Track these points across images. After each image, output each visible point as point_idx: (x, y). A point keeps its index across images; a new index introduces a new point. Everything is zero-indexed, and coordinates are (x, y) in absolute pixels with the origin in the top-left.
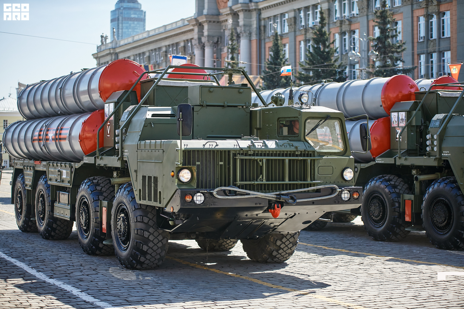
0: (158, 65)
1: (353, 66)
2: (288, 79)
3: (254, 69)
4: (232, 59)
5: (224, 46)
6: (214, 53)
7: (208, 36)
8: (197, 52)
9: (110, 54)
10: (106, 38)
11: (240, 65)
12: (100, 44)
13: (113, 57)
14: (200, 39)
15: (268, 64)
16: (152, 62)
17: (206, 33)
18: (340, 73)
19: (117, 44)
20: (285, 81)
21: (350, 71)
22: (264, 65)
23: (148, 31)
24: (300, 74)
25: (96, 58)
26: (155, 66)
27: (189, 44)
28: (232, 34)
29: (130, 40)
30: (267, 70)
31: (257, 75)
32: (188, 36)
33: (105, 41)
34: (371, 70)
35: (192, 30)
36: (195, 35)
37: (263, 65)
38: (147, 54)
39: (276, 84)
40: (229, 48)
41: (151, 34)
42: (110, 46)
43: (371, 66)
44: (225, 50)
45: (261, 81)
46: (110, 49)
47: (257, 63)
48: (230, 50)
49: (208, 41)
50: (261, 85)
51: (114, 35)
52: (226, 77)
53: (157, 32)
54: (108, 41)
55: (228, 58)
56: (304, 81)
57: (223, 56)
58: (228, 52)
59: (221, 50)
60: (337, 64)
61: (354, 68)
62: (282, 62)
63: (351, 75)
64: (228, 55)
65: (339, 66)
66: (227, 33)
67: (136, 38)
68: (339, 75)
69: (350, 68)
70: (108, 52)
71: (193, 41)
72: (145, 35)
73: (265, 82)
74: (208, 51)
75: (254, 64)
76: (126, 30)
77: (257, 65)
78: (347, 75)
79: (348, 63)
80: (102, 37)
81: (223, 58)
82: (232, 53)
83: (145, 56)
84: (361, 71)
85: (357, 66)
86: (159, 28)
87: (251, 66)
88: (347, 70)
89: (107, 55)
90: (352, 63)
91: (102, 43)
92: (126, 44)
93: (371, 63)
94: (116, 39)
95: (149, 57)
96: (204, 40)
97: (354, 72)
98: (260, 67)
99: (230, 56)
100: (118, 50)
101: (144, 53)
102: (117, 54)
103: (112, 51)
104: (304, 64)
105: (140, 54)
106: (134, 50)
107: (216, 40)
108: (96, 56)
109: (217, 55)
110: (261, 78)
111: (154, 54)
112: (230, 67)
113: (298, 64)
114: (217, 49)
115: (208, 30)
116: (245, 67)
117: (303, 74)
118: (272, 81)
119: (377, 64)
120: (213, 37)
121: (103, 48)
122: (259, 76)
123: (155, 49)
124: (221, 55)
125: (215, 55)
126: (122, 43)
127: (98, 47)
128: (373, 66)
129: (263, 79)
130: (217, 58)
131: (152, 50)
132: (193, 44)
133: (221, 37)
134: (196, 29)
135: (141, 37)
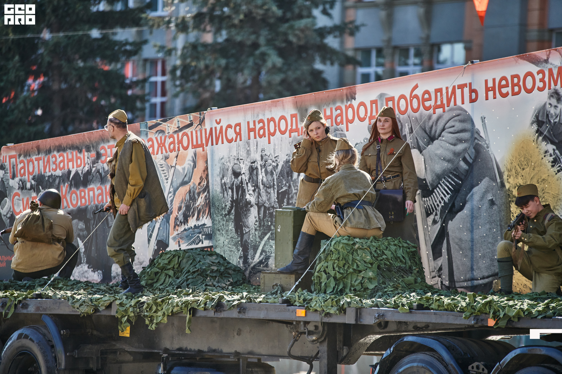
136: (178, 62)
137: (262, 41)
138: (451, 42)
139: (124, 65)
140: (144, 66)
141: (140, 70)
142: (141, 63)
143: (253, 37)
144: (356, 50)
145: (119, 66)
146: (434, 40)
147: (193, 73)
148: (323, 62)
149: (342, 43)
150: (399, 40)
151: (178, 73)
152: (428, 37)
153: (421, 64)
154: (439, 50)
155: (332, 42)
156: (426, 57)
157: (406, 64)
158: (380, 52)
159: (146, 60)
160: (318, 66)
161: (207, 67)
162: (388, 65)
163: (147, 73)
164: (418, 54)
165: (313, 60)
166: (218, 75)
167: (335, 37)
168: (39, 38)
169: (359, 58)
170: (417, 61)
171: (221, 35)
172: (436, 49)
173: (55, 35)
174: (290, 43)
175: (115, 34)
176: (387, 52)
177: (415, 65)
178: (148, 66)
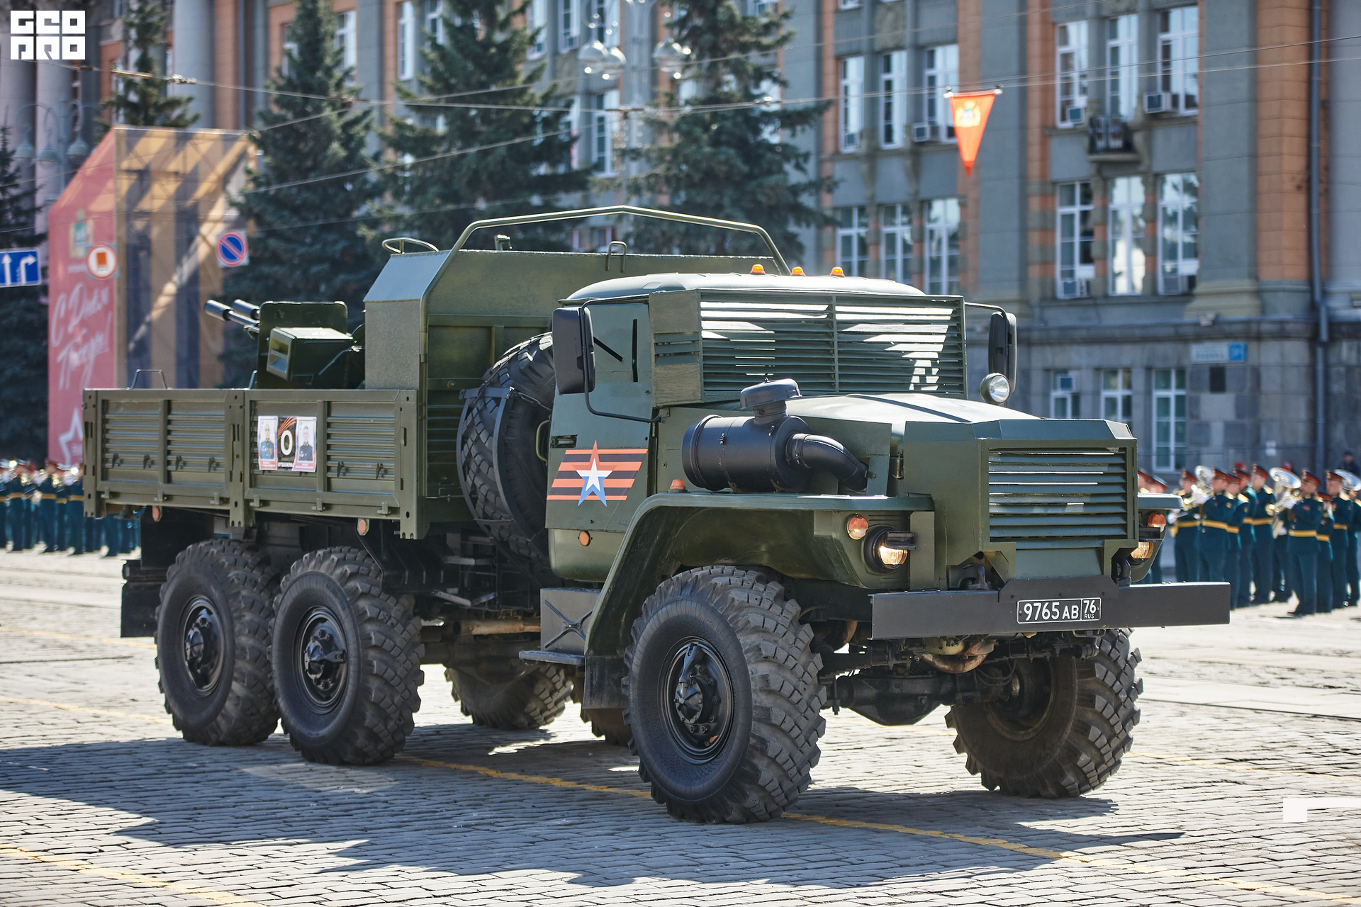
1: (595, 97)
2: (353, 145)
3: (227, 107)
4: (144, 64)
5: (112, 16)
11: (174, 91)
15: (279, 88)
18: (549, 123)
20: (343, 153)
21: (587, 118)
22: (265, 90)
24: (400, 126)
30: (276, 110)
31: (237, 127)
34: (662, 113)
37: (260, 90)
39: (309, 163)
40: (131, 25)
43: (663, 99)
44: (116, 30)
45: (253, 151)
47: (237, 82)
48: (133, 33)
50: (252, 165)
52: (118, 135)
55: (126, 61)
56: (412, 151)
57: (108, 54)
58: (126, 38)
59: (100, 31)
60: (537, 90)
61: (600, 106)
62: (332, 82)
63: (589, 131)
64: (128, 49)
65: (546, 99)
68: (544, 132)
69: (587, 105)
73: (266, 154)
75: (228, 86)
77: (237, 91)
78: (575, 130)
79: (580, 86)
81: (106, 64)
82: (143, 42)
84: (626, 116)
85: (612, 99)
87: (213, 95)
88: (575, 114)
90: (595, 86)
93: (664, 88)
97: (601, 119)
98: (249, 98)
99: (135, 55)
104: (414, 89)
110: (252, 139)
112: (133, 97)
113: (390, 89)
116: (190, 99)
117: (411, 128)
118: (294, 151)
119: (688, 91)
122: (243, 134)
124: (99, 49)
128: (672, 100)
129: (260, 143)
136: (631, 229)
137: (726, 201)
138: (944, 197)
139: (570, 235)
140: (591, 236)
141: (586, 240)
142: (588, 232)
143: (716, 198)
144: (835, 209)
145: (563, 236)
146: (924, 195)
147: (648, 241)
148: (798, 223)
149: (819, 201)
150: (883, 197)
151: (631, 241)
152: (917, 193)
153: (910, 222)
154: (930, 207)
155: (807, 200)
156: (915, 216)
157: (893, 224)
158: (862, 210)
159: (593, 229)
160: (792, 228)
161: (663, 233)
162: (872, 226)
163: (596, 243)
164: (906, 211)
165: (785, 222)
166: (677, 241)
167: (811, 195)
168: (474, 209)
169: (839, 217)
170: (905, 219)
171: (679, 197)
172: (926, 206)
173: (492, 204)
174: (759, 203)
175: (557, 200)
176: (869, 210)
177: (903, 224)
178: (596, 234)
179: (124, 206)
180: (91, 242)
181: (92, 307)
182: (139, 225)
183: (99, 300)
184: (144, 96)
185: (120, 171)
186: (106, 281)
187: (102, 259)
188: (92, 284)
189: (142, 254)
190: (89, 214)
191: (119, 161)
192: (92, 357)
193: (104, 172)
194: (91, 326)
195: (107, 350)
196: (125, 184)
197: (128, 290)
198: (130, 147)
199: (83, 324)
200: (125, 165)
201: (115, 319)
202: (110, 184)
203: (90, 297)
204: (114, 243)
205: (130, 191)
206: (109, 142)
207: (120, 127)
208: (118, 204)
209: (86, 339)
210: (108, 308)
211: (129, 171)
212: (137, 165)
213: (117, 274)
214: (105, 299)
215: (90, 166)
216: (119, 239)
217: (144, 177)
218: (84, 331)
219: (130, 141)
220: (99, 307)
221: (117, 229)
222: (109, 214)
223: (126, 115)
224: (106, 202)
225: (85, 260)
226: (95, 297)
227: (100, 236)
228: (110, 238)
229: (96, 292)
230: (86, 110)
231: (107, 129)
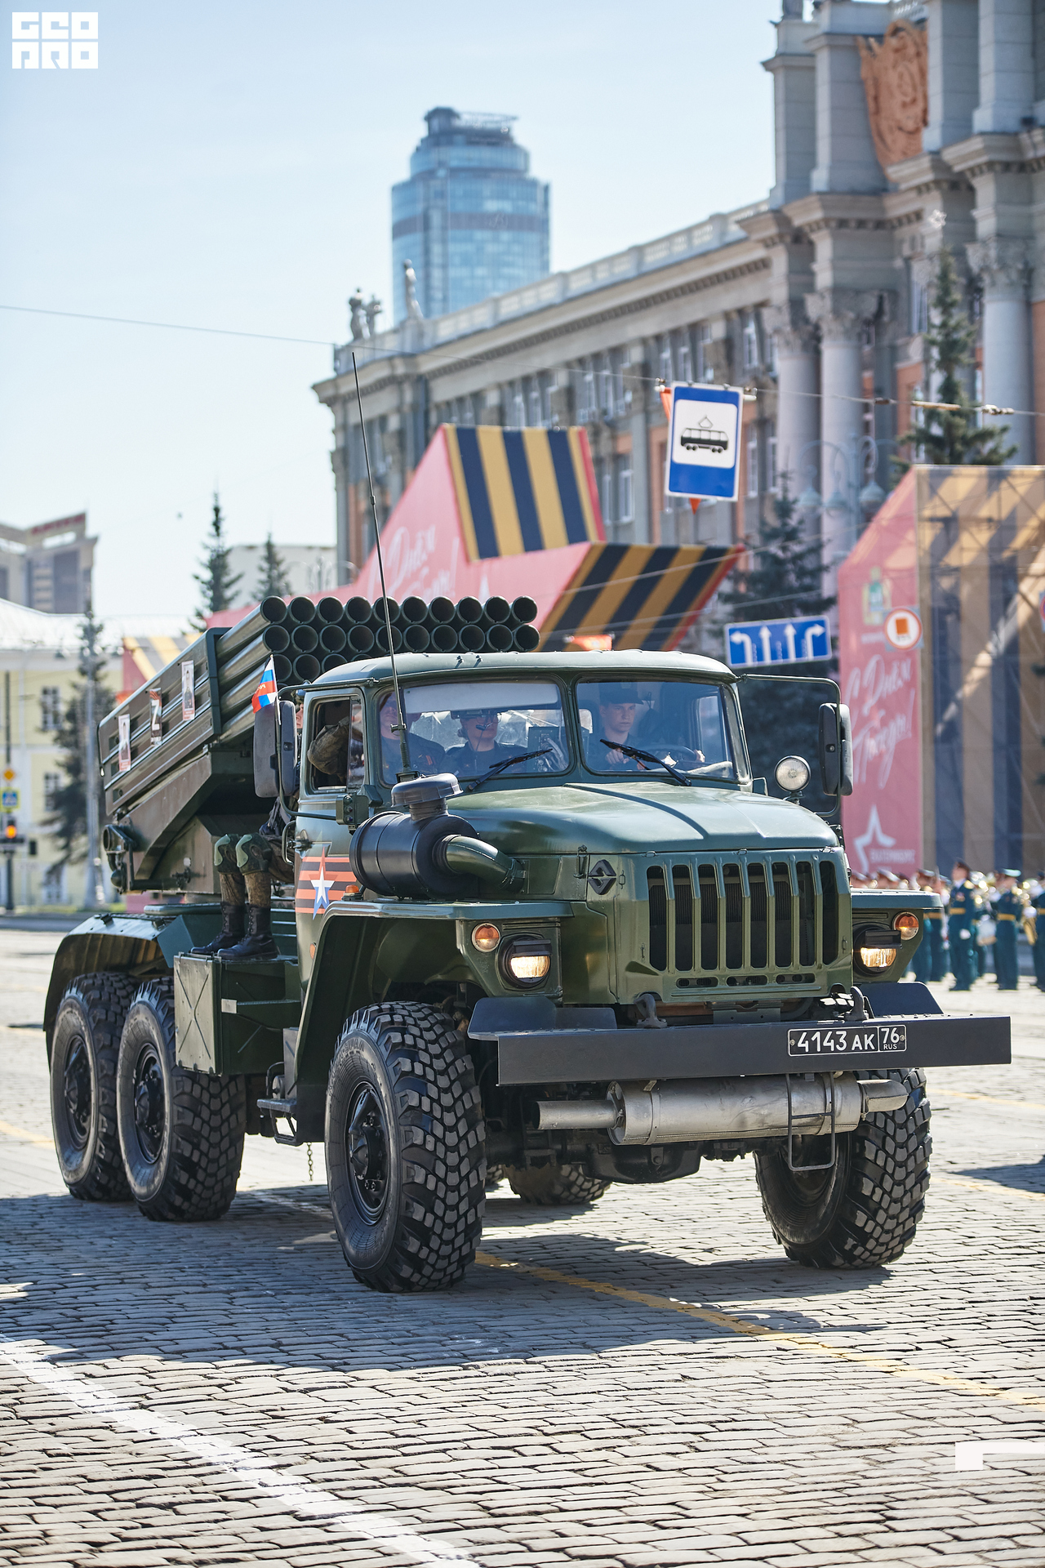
0: (612, 425)
4: (949, 391)
5: (910, 334)
6: (862, 366)
7: (837, 290)
8: (786, 366)
9: (393, 381)
10: (373, 311)
11: (985, 423)
12: (346, 337)
13: (409, 397)
14: (796, 305)
16: (583, 413)
17: (824, 277)
19: (421, 335)
23: (564, 276)
25: (330, 402)
26: (596, 434)
27: (751, 330)
28: (944, 276)
29: (482, 317)
32: (745, 294)
33: (371, 323)
35: (763, 265)
36: (776, 287)
38: (561, 379)
40: (933, 343)
41: (578, 285)
42: (391, 345)
44: (915, 350)
46: (390, 359)
48: (935, 353)
49: (837, 312)
51: (407, 296)
52: (919, 477)
53: (603, 277)
54: (385, 322)
55: (927, 387)
57: (905, 379)
58: (927, 359)
59: (895, 353)
64: (929, 373)
66: (923, 274)
67: (510, 308)
70: (383, 372)
71: (766, 313)
72: (549, 293)
74: (835, 357)
76: (463, 272)
80: (355, 304)
81: (903, 393)
82: (947, 362)
83: (552, 389)
86: (610, 260)
87: (1034, 426)
89: (381, 385)
91: (357, 334)
92: (463, 338)
94: (420, 314)
95: (570, 393)
96: (815, 307)
99: (937, 379)
100: (427, 365)
101: (544, 376)
102: (423, 383)
103: (401, 369)
105: (526, 380)
106: (500, 361)
107: (870, 306)
108: (330, 392)
109: (878, 375)
111: (590, 377)
112: (936, 430)
114: (878, 350)
115: (836, 263)
116: (1003, 431)
120: (858, 292)
121: (361, 355)
123: (597, 357)
124: (894, 374)
125: (868, 375)
126: (446, 330)
127: (337, 354)
130: (878, 391)
131: (581, 361)
132: (768, 327)
133: (894, 294)
134: (780, 261)
135: (530, 300)
179: (927, 562)
180: (889, 607)
181: (891, 683)
182: (946, 583)
183: (900, 675)
184: (949, 427)
185: (921, 519)
186: (908, 652)
187: (902, 627)
188: (889, 657)
189: (950, 619)
190: (885, 571)
191: (920, 509)
192: (892, 744)
193: (903, 521)
194: (889, 707)
195: (910, 735)
196: (928, 534)
197: (934, 662)
198: (933, 490)
199: (881, 704)
200: (927, 513)
201: (919, 699)
202: (910, 536)
203: (888, 672)
204: (916, 607)
205: (934, 544)
206: (909, 484)
207: (922, 467)
208: (920, 559)
209: (884, 723)
210: (910, 684)
211: (932, 520)
212: (943, 512)
213: (921, 643)
214: (906, 674)
215: (887, 514)
216: (922, 601)
217: (950, 526)
218: (882, 713)
219: (934, 483)
220: (900, 683)
221: (920, 591)
222: (910, 570)
223: (928, 452)
224: (905, 558)
225: (882, 628)
226: (895, 671)
227: (899, 599)
228: (911, 601)
229: (895, 665)
230: (881, 448)
231: (905, 469)
